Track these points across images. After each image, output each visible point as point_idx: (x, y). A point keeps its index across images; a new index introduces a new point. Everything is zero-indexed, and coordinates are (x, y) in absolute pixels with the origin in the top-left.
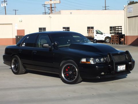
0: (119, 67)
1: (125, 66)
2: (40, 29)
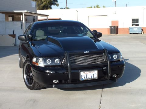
0: (82, 73)
1: (96, 72)
2: (133, 20)
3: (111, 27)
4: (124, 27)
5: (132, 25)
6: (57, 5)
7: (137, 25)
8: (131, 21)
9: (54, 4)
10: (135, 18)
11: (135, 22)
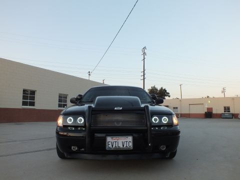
2: (225, 107)
3: (206, 112)
4: (218, 113)
5: (225, 111)
6: (169, 96)
7: (229, 111)
8: (223, 108)
9: (166, 96)
10: (227, 105)
11: (227, 109)
